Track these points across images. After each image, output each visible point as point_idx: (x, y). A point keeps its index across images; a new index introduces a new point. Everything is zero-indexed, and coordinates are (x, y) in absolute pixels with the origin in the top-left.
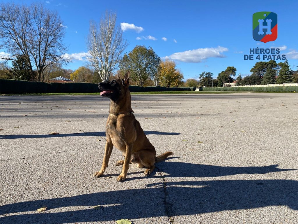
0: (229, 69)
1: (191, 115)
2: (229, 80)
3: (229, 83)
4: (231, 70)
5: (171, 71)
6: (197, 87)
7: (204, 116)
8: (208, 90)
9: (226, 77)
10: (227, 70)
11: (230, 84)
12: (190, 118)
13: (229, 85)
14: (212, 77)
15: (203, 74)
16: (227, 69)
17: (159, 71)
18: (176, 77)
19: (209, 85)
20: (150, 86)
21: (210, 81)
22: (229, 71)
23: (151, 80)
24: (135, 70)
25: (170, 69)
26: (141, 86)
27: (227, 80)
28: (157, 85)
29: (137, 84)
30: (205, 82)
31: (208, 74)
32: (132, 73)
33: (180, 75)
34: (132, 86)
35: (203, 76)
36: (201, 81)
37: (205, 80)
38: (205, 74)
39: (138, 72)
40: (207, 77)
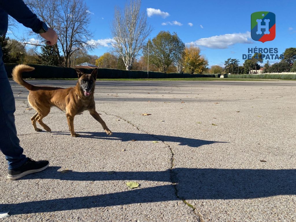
2: (256, 67)
3: (255, 70)
5: (195, 57)
6: (222, 74)
7: (224, 102)
12: (209, 103)
13: (256, 72)
14: (238, 64)
18: (201, 63)
20: (173, 73)
21: (235, 68)
23: (174, 67)
24: (159, 56)
25: (194, 55)
26: (164, 72)
27: (253, 67)
28: (180, 71)
29: (160, 70)
30: (230, 69)
31: (234, 61)
32: (155, 59)
33: (204, 61)
34: (155, 72)
35: (229, 62)
36: (227, 68)
37: (231, 67)
38: (231, 60)
39: (162, 58)
40: (232, 64)
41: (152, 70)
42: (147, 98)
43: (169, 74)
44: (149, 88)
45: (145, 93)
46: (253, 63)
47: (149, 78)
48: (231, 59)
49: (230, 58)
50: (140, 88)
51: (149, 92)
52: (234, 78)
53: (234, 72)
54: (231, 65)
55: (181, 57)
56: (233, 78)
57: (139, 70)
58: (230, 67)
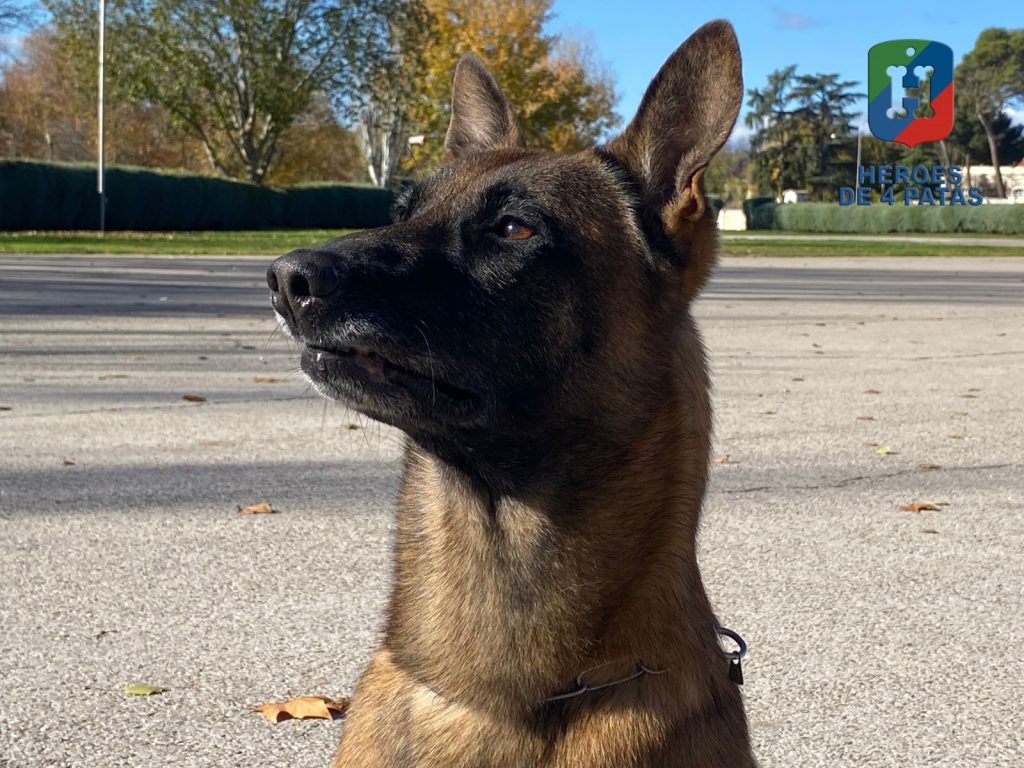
0: (994, 49)
1: (849, 481)
2: (991, 140)
3: (990, 163)
4: (1006, 57)
5: (510, 52)
6: (730, 199)
7: (967, 487)
8: (819, 223)
9: (970, 119)
10: (982, 56)
11: (999, 175)
12: (853, 512)
13: (991, 180)
14: (853, 116)
15: (776, 90)
16: (979, 44)
17: (406, 50)
18: (557, 106)
19: (831, 179)
20: (330, 183)
21: (833, 149)
22: (997, 62)
23: (337, 132)
24: (198, 36)
25: (503, 38)
26: (246, 179)
27: (974, 142)
28: (392, 171)
29: (207, 162)
30: (790, 158)
31: (821, 88)
32: (165, 58)
33: (588, 91)
34: (168, 178)
35: (778, 102)
36: (765, 147)
37: (798, 138)
38: (794, 84)
39: (222, 54)
40: (806, 113)
41: (137, 160)
42: (206, 469)
43: (295, 195)
44: (168, 341)
45: (157, 396)
46: (969, 106)
47: (108, 228)
48: (799, 73)
49: (792, 68)
50: (81, 341)
51: (195, 389)
52: (830, 232)
53: (824, 185)
54: (795, 125)
55: (397, 47)
56: (821, 233)
57: (12, 159)
58: (790, 144)
